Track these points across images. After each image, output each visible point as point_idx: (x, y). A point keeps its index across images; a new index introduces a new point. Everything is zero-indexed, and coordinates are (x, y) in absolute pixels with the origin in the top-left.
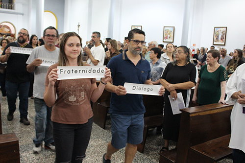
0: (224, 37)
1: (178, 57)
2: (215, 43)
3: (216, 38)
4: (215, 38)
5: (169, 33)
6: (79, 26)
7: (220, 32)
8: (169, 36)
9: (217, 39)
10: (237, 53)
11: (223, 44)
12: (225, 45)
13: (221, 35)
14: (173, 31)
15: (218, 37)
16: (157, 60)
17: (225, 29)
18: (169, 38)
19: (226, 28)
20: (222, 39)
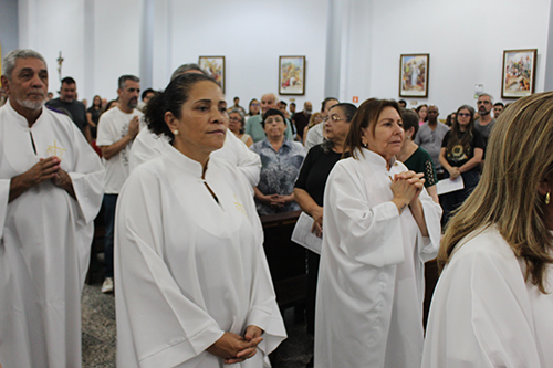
0: (424, 79)
1: (332, 131)
2: (403, 93)
3: (406, 80)
4: (404, 81)
5: (292, 71)
6: (60, 60)
7: (414, 66)
8: (292, 79)
9: (409, 82)
11: (423, 93)
12: (426, 96)
13: (418, 73)
14: (302, 67)
15: (410, 77)
17: (426, 58)
18: (294, 83)
19: (428, 55)
20: (419, 83)
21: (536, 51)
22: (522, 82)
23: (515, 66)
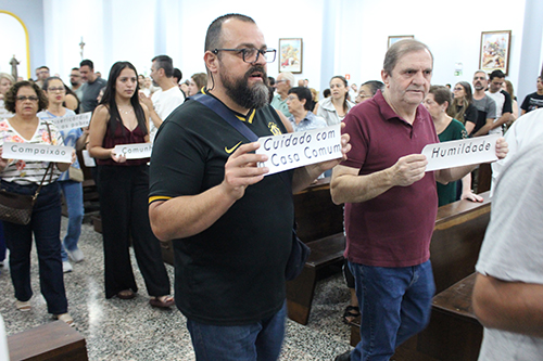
5: (291, 52)
6: (82, 45)
8: (291, 60)
10: (462, 91)
14: (299, 49)
16: (305, 113)
18: (293, 63)
21: (510, 32)
22: (497, 60)
23: (491, 46)
